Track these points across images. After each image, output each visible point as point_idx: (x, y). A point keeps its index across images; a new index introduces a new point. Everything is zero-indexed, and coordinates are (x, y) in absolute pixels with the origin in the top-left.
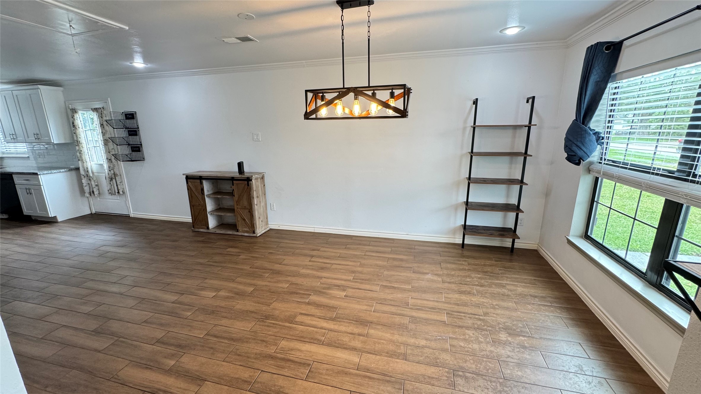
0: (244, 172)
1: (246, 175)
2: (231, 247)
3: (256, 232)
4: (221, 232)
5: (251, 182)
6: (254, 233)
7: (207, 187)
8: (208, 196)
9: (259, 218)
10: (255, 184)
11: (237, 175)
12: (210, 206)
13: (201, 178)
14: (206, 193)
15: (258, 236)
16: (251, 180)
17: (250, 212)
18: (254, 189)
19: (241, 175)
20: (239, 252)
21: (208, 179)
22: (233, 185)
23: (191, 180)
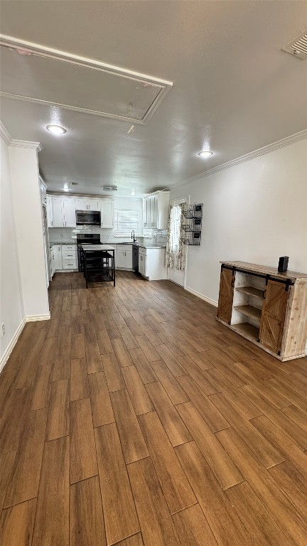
0: (286, 270)
1: (289, 276)
2: (242, 362)
3: (282, 354)
4: (241, 334)
5: (292, 286)
6: (279, 354)
7: (239, 279)
8: (238, 289)
9: (292, 338)
10: (298, 290)
11: (275, 273)
12: (237, 300)
13: (234, 269)
14: (236, 285)
15: (284, 360)
16: (293, 284)
17: (280, 325)
18: (295, 297)
19: (282, 274)
20: (247, 377)
21: (241, 271)
22: (266, 284)
23: (226, 269)
